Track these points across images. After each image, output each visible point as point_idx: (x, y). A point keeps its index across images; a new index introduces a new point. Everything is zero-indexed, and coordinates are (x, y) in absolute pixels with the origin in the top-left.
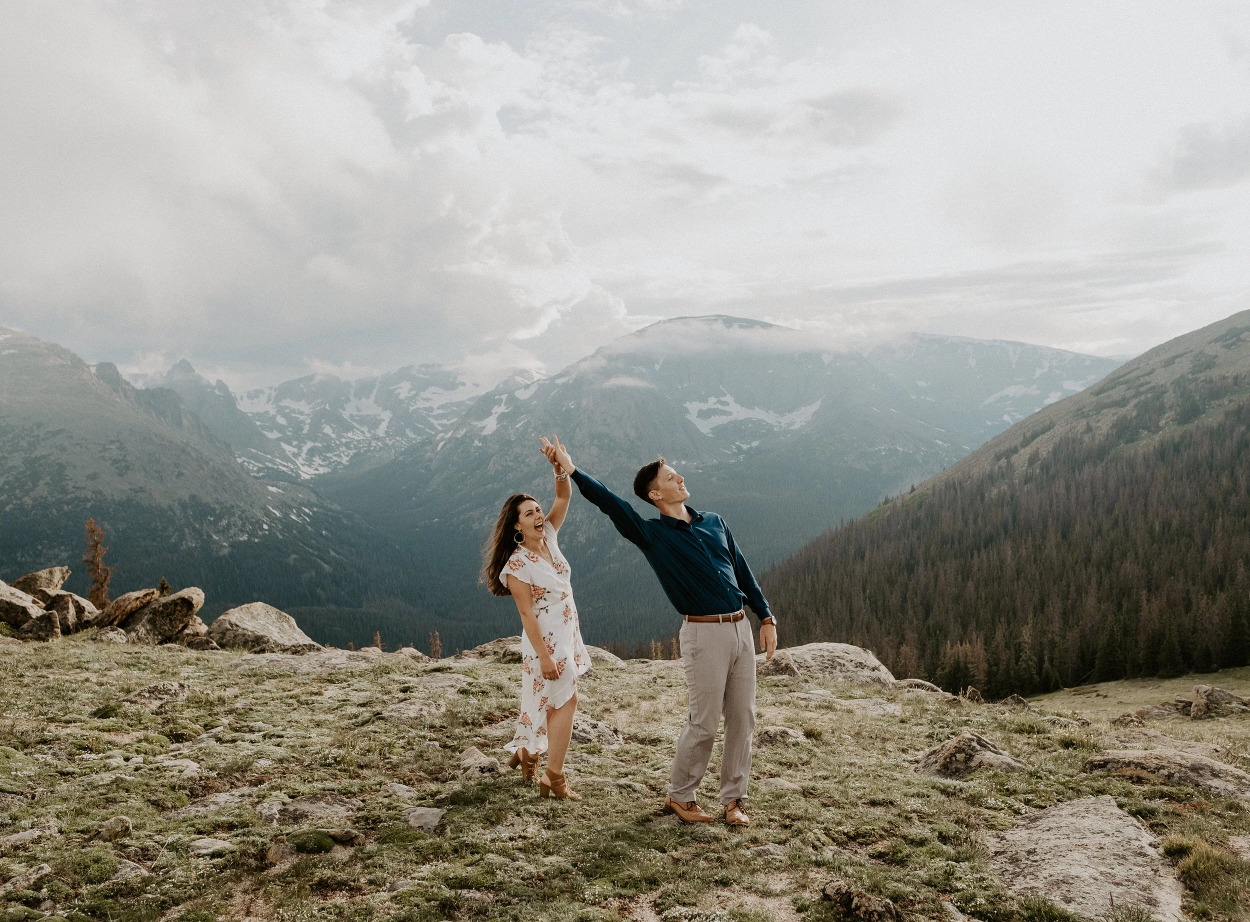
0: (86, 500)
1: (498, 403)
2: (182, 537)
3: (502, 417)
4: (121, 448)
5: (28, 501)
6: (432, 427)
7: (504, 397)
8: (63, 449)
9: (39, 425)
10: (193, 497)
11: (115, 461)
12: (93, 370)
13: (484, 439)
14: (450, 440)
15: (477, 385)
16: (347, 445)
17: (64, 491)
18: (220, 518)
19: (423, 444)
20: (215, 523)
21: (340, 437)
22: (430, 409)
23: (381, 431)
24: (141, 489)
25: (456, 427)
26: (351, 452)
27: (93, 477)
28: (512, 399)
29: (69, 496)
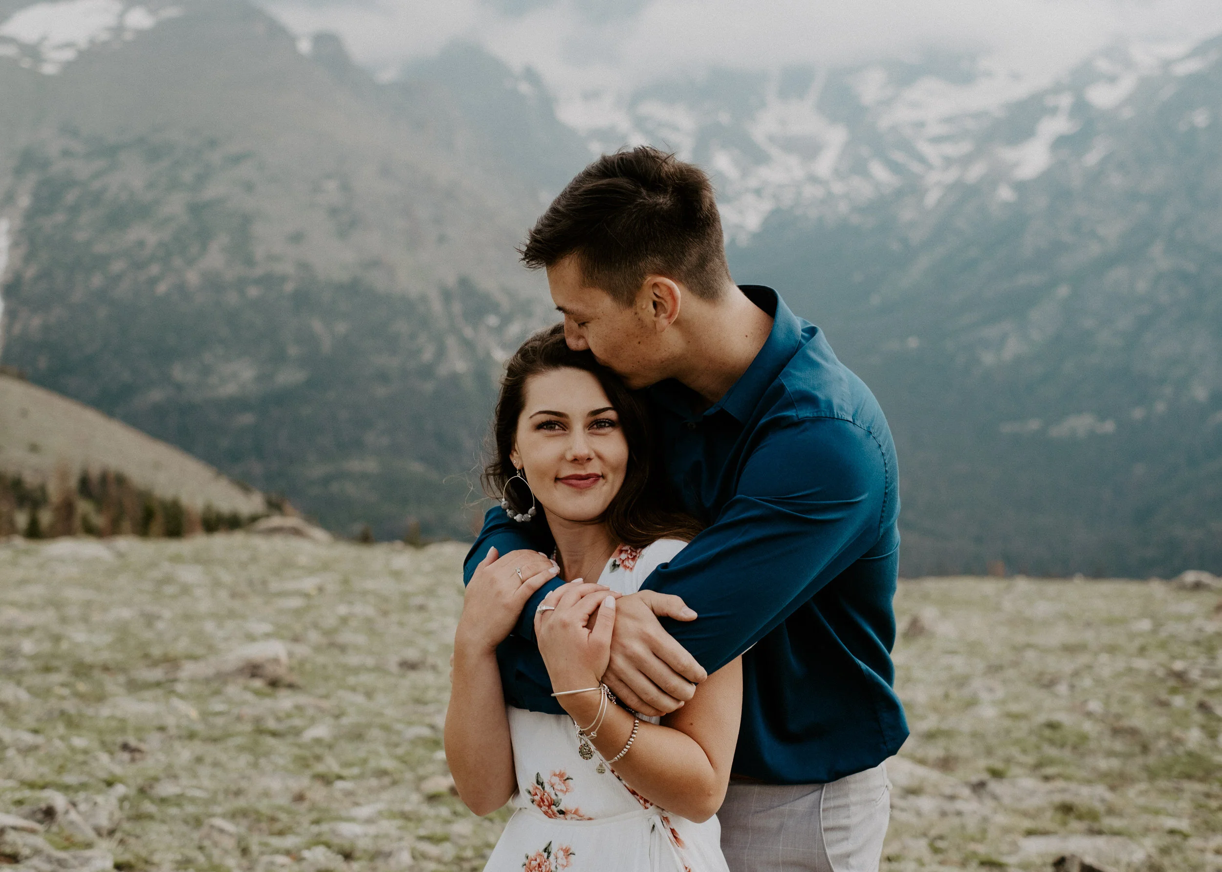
0: (283, 279)
1: (1053, 111)
2: (441, 353)
3: (1060, 142)
4: (345, 187)
5: (192, 277)
6: (922, 159)
7: (1065, 101)
8: (249, 187)
9: (213, 143)
10: (464, 282)
11: (334, 212)
12: (304, 46)
13: (1020, 187)
14: (951, 188)
15: (1016, 77)
16: (758, 192)
17: (249, 262)
18: (506, 320)
19: (899, 194)
20: (499, 330)
21: (745, 173)
22: (920, 125)
23: (824, 165)
24: (375, 264)
25: (966, 161)
26: (766, 206)
27: (297, 238)
28: (1081, 108)
29: (258, 272)
